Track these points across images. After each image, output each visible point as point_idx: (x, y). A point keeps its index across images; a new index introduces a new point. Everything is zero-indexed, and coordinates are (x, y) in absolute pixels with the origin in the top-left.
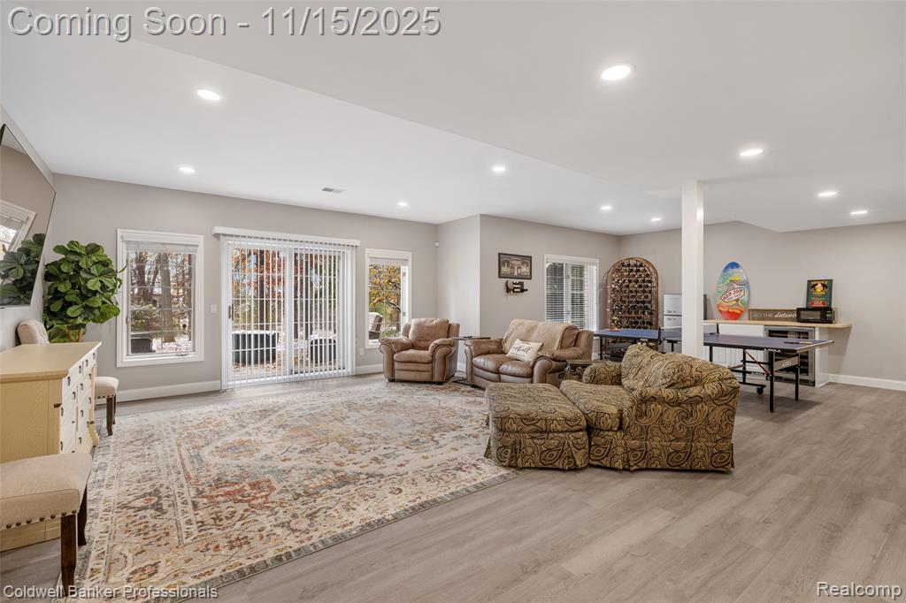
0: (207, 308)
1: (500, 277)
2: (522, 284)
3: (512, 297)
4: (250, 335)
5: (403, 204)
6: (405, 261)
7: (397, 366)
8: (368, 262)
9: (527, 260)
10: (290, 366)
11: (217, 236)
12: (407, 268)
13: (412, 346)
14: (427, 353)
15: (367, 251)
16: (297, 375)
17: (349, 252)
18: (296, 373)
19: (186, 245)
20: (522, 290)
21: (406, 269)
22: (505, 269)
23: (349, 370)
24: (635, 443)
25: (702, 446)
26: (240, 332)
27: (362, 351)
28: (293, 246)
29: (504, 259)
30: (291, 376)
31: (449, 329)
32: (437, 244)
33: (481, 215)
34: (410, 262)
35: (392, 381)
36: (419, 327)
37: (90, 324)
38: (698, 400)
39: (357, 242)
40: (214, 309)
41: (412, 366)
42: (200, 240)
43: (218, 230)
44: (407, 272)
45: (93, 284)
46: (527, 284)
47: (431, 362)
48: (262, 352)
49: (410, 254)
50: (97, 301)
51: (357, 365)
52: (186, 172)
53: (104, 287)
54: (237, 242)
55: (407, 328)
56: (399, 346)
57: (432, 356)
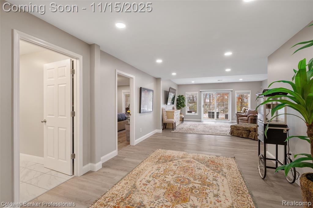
0: (199, 106)
6: (249, 93)
11: (200, 91)
12: (249, 95)
15: (236, 91)
17: (230, 92)
18: (216, 120)
23: (230, 121)
28: (216, 92)
32: (261, 87)
34: (250, 93)
37: (182, 108)
39: (232, 90)
42: (198, 93)
43: (201, 90)
44: (249, 96)
45: (182, 102)
49: (251, 91)
50: (182, 104)
51: (232, 120)
52: (193, 82)
53: (183, 102)
54: (204, 92)
55: (247, 112)
56: (241, 116)
57: (248, 119)
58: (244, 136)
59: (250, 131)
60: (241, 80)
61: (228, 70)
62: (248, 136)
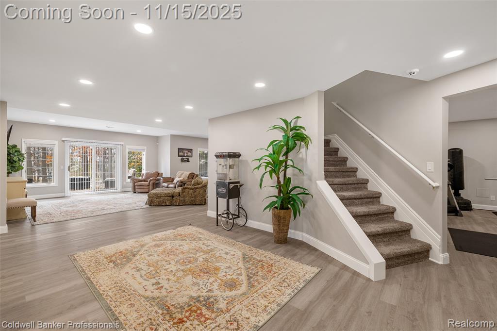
0: (59, 167)
1: (179, 156)
2: (188, 159)
3: (184, 164)
4: (77, 178)
6: (144, 150)
7: (136, 187)
8: (127, 151)
9: (190, 150)
11: (63, 141)
13: (144, 181)
14: (147, 183)
15: (127, 146)
17: (119, 147)
19: (52, 144)
20: (188, 161)
21: (144, 153)
22: (181, 154)
23: (119, 190)
24: (182, 199)
25: (198, 199)
26: (73, 177)
27: (125, 183)
28: (95, 144)
29: (180, 150)
30: (94, 192)
31: (158, 174)
32: (158, 144)
33: (171, 135)
34: (146, 151)
35: (135, 193)
36: (147, 174)
38: (197, 188)
39: (122, 143)
40: (62, 167)
41: (142, 187)
42: (56, 142)
43: (64, 139)
45: (15, 159)
46: (190, 159)
47: (149, 185)
48: (82, 183)
49: (146, 147)
51: (122, 188)
53: (19, 160)
54: (72, 143)
55: (143, 175)
56: (137, 181)
57: (149, 183)
58: (168, 204)
59: (173, 197)
60: (139, 131)
61: (159, 120)
62: (172, 202)
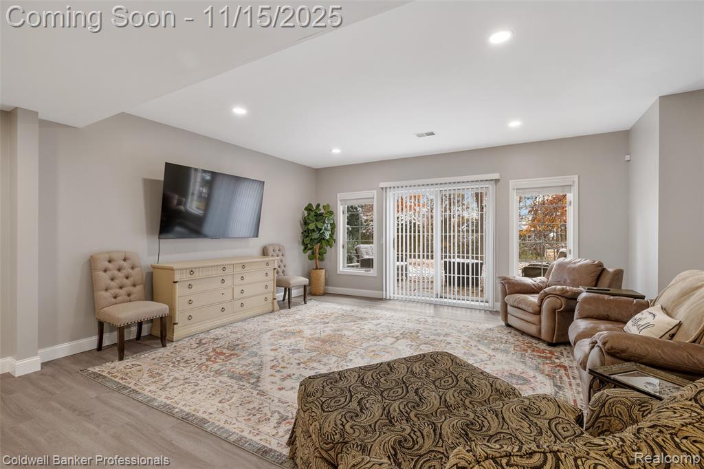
0: (378, 241)
5: (515, 124)
10: (437, 291)
14: (534, 302)
15: (512, 183)
16: (441, 300)
17: (491, 186)
18: (441, 297)
19: (368, 198)
21: (571, 197)
23: (490, 304)
30: (436, 299)
32: (627, 158)
35: (507, 325)
42: (375, 193)
43: (382, 185)
47: (540, 313)
56: (517, 289)
57: (540, 306)
